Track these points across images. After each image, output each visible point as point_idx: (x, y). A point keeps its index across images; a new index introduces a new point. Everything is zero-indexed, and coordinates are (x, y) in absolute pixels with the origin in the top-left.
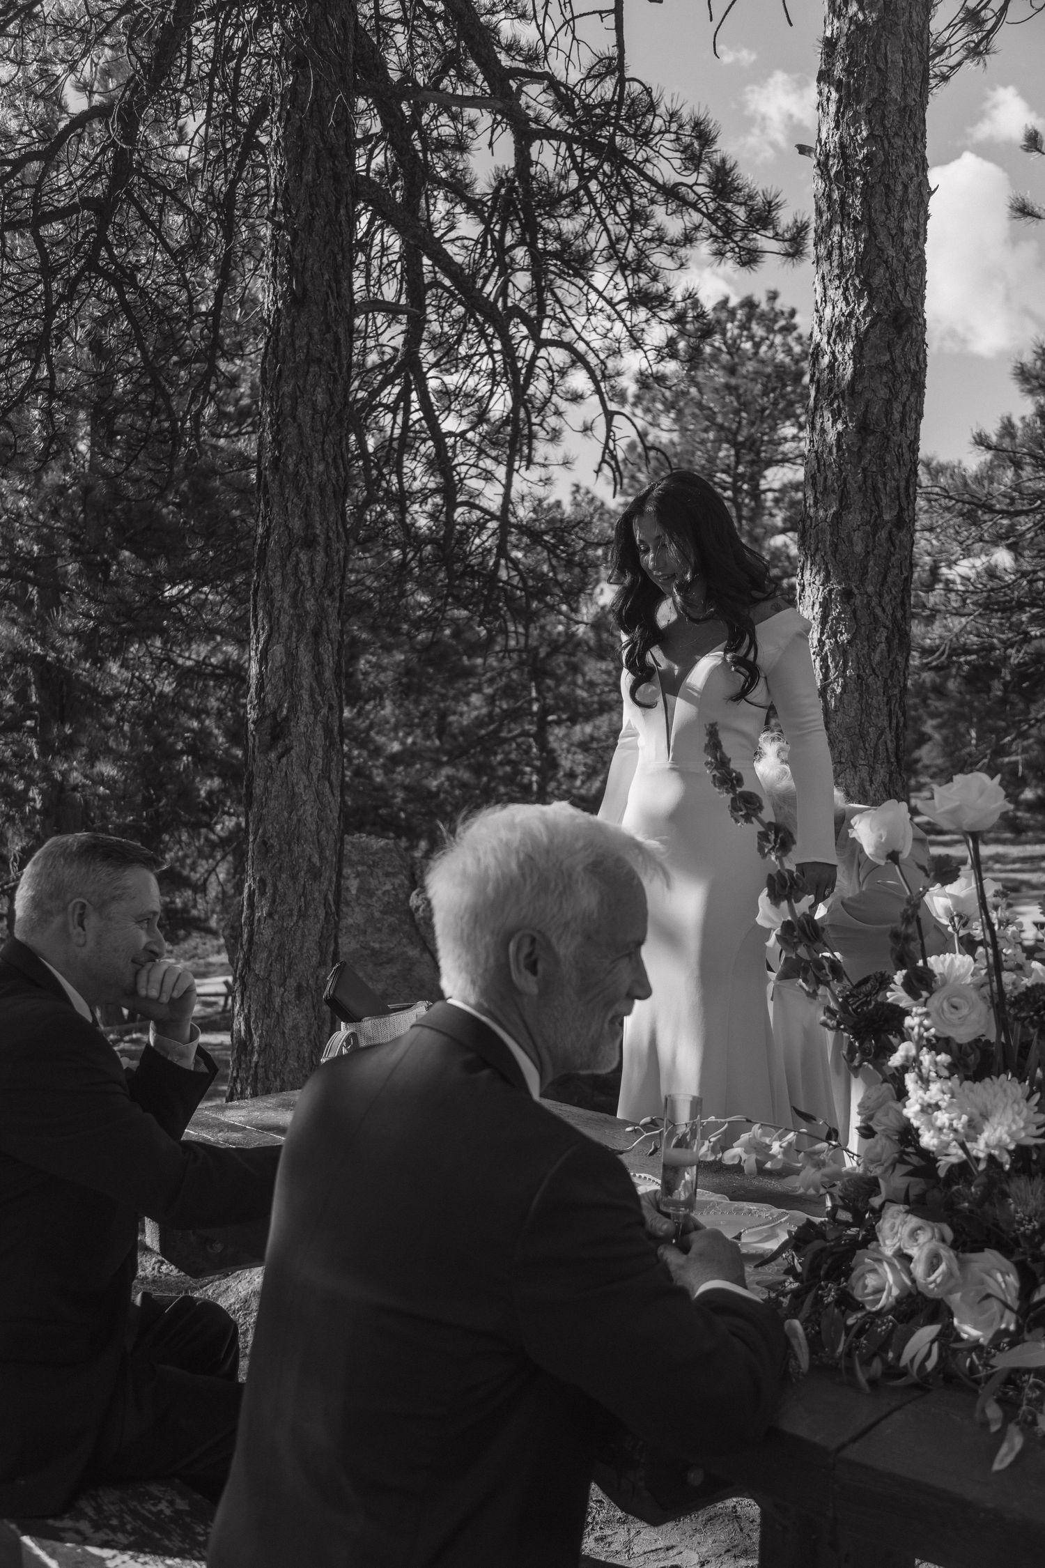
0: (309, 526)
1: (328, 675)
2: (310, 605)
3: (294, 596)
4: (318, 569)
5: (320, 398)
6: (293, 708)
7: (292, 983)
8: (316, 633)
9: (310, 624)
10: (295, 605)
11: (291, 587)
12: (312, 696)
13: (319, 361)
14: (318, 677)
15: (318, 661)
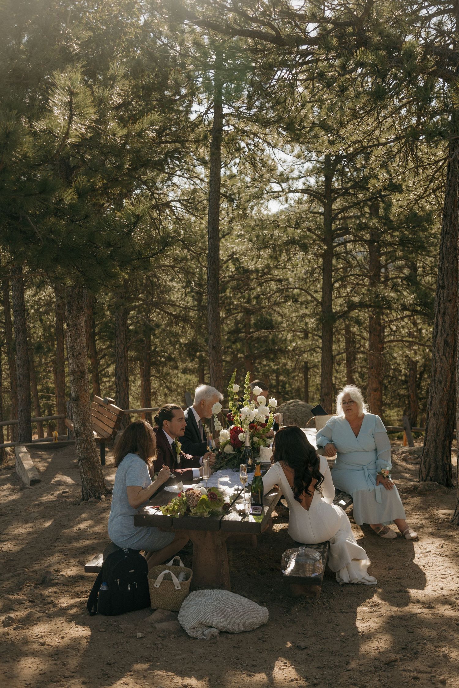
0: (443, 282)
1: (447, 325)
2: (442, 305)
3: (439, 303)
4: (445, 295)
5: (448, 244)
6: (436, 336)
7: (432, 412)
8: (444, 313)
9: (442, 311)
10: (439, 306)
11: (438, 301)
12: (441, 332)
13: (449, 233)
14: (443, 326)
15: (444, 321)
